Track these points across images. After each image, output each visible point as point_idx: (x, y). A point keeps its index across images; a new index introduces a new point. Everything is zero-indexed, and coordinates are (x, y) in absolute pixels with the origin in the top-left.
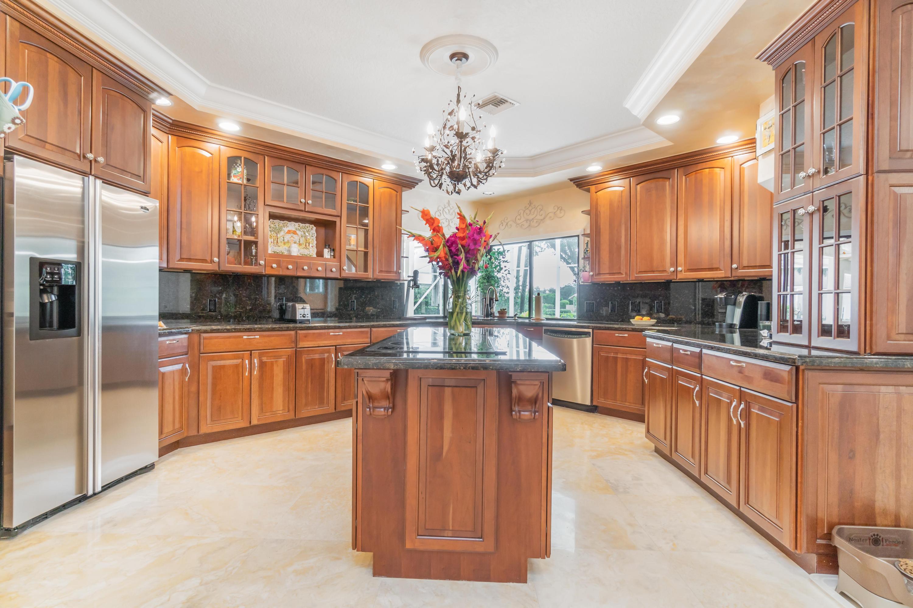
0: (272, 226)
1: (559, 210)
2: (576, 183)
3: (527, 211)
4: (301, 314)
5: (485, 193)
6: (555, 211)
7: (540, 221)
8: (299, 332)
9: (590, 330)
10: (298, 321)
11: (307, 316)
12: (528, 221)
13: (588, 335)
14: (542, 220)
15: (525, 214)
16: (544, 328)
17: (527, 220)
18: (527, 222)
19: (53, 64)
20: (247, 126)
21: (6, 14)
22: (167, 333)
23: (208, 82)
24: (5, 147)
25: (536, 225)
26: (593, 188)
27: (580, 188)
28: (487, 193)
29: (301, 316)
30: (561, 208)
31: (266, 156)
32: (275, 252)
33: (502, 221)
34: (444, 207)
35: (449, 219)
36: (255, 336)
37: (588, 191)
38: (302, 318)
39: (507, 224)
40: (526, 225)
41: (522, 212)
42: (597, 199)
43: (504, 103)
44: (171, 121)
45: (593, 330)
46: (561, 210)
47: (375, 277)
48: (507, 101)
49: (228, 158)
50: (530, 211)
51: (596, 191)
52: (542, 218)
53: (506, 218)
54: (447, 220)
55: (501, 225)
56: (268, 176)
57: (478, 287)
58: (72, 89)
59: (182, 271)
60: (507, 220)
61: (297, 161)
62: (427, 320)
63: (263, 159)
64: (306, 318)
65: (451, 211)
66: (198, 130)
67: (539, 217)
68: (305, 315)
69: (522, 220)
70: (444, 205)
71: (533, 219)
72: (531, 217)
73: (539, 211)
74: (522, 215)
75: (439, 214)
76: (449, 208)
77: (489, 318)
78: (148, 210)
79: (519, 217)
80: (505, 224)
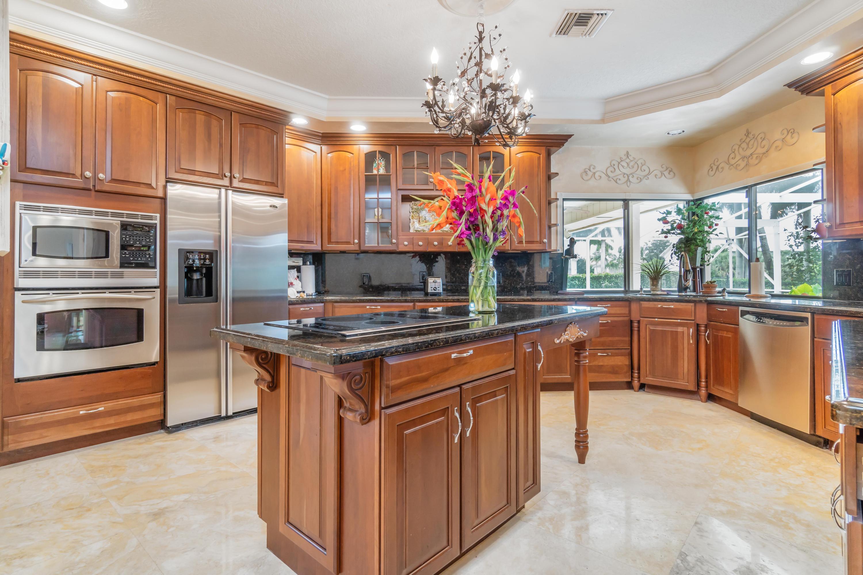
0: (415, 207)
1: (790, 134)
2: (800, 88)
3: (744, 145)
4: (432, 288)
5: (670, 133)
6: (783, 136)
7: (761, 155)
8: (418, 304)
9: (809, 315)
10: (429, 294)
11: (438, 289)
12: (746, 160)
13: (805, 323)
14: (764, 153)
15: (741, 149)
16: (741, 308)
17: (743, 158)
18: (743, 161)
19: (200, 118)
20: (373, 124)
21: (167, 94)
22: (300, 302)
23: (327, 97)
24: (166, 178)
25: (757, 161)
26: (828, 89)
27: (807, 94)
28: (675, 132)
29: (432, 289)
30: (792, 131)
31: (397, 146)
32: (416, 231)
33: (712, 165)
34: (619, 160)
35: (628, 174)
36: (376, 306)
37: (822, 94)
38: (433, 291)
39: (717, 168)
40: (743, 164)
41: (736, 147)
42: (836, 105)
43: (591, 17)
44: (321, 134)
45: (813, 314)
46: (793, 133)
47: (513, 248)
48: (593, 14)
49: (366, 154)
50: (748, 144)
51: (834, 92)
52: (764, 150)
53: (716, 160)
54: (625, 176)
55: (711, 170)
56: (399, 163)
57: (672, 254)
58: (215, 130)
59: (339, 252)
60: (717, 162)
61: (426, 144)
62: (585, 295)
63: (394, 149)
64: (437, 291)
65: (631, 164)
66: (337, 137)
67: (760, 151)
68: (436, 288)
69: (738, 157)
70: (621, 158)
71: (751, 155)
72: (748, 153)
73: (760, 141)
74: (736, 152)
75: (613, 170)
76: (628, 161)
77: (683, 294)
78: (277, 207)
79: (732, 155)
80: (715, 168)
